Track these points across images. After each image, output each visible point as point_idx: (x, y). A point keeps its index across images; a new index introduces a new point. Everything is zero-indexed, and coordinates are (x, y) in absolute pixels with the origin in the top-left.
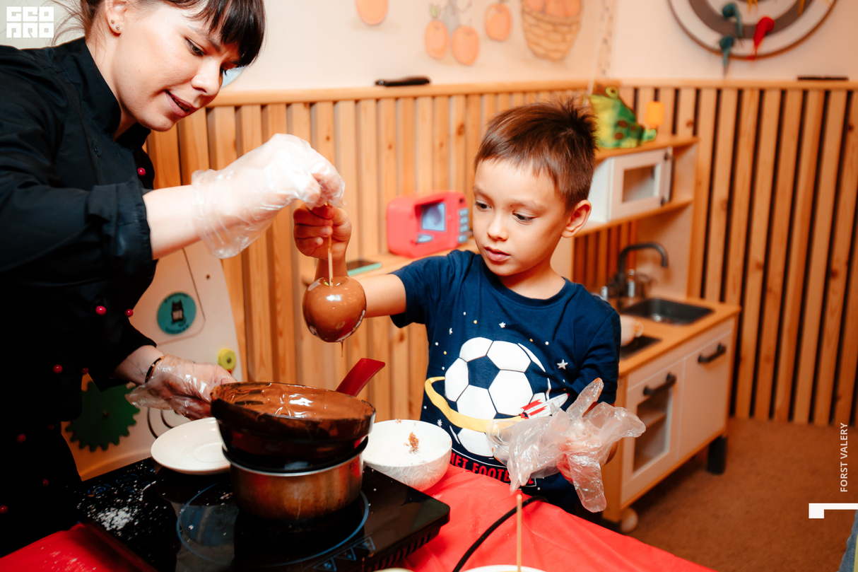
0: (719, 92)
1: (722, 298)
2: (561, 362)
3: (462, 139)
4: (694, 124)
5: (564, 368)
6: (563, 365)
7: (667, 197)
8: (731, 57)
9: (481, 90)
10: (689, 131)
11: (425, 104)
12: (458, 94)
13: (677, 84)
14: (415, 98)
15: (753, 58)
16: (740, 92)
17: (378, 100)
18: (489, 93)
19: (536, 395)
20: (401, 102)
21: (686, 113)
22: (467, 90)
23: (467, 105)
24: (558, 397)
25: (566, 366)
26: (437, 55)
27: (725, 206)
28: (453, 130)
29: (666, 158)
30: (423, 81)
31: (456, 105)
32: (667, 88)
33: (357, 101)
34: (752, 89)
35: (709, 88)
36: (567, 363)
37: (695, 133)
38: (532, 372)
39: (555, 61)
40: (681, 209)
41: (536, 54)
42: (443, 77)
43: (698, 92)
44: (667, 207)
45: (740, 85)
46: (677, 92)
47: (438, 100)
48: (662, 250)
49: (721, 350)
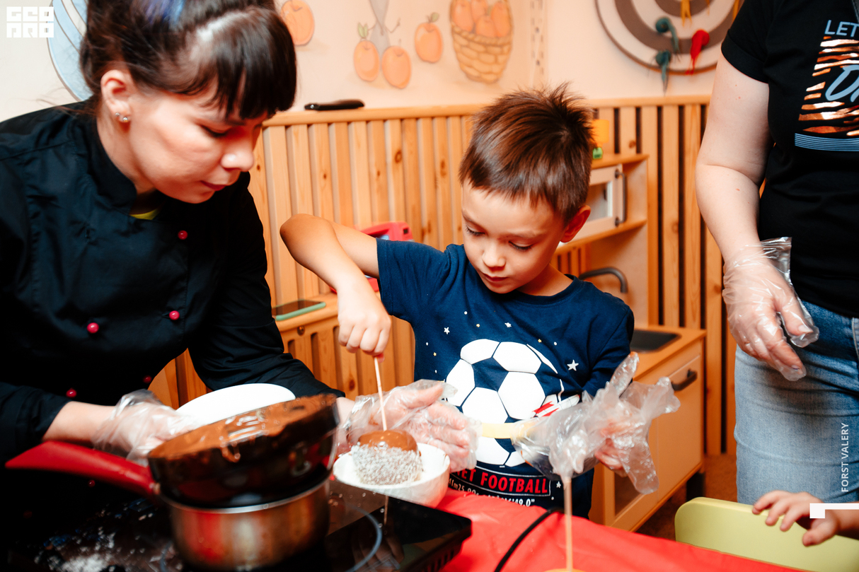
0: (660, 109)
1: (682, 323)
2: (571, 363)
3: (400, 165)
4: (637, 144)
5: (575, 369)
6: (573, 366)
7: (621, 218)
8: (670, 72)
9: (417, 114)
10: (633, 150)
11: (358, 129)
12: (392, 119)
13: (616, 104)
14: (349, 123)
15: (692, 72)
16: (681, 108)
17: (309, 125)
18: (425, 117)
19: (548, 397)
20: (333, 127)
21: (628, 134)
22: (402, 114)
23: (402, 130)
24: (570, 398)
25: (576, 367)
26: (368, 78)
27: (676, 228)
28: (390, 158)
29: (617, 176)
30: (356, 105)
31: (391, 129)
32: (606, 108)
33: (287, 127)
34: (693, 105)
35: (649, 106)
36: (577, 364)
37: (639, 151)
38: (543, 374)
39: (488, 83)
40: (635, 230)
41: (468, 76)
42: (377, 100)
43: (638, 110)
44: (621, 227)
45: (681, 102)
46: (617, 111)
47: (371, 124)
48: (619, 274)
49: (691, 377)
